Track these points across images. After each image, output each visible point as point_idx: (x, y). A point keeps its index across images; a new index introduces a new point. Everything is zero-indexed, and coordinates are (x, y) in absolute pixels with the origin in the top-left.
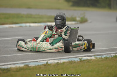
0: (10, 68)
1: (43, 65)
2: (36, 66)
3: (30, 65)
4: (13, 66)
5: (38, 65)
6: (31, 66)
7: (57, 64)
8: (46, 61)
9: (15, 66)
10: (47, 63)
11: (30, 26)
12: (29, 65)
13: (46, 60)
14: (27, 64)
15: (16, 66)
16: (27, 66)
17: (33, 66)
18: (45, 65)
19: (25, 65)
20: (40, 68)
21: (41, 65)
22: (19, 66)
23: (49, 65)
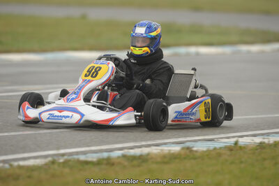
0: (148, 154)
1: (226, 147)
2: (208, 151)
3: (195, 149)
4: (154, 150)
5: (215, 149)
6: (196, 151)
7: (261, 146)
8: (235, 139)
9: (159, 151)
10: (236, 143)
11: (197, 54)
12: (193, 147)
13: (233, 137)
14: (188, 144)
15: (162, 150)
16: (188, 151)
17: (203, 151)
18: (230, 149)
19: (183, 148)
20: (219, 155)
21: (221, 148)
22: (170, 150)
23: (241, 148)
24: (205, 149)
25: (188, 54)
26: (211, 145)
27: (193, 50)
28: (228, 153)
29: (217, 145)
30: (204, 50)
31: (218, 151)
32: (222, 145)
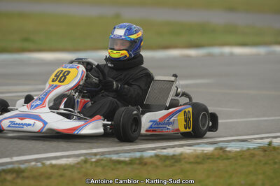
0: (181, 154)
1: (259, 148)
2: (242, 151)
3: (228, 149)
4: (187, 150)
5: (249, 149)
6: (230, 152)
9: (192, 151)
10: (270, 144)
11: (232, 54)
12: (226, 147)
13: (267, 138)
14: (221, 145)
15: (195, 150)
16: (221, 151)
18: (264, 149)
19: (216, 149)
20: (253, 156)
21: (254, 148)
22: (203, 150)
23: (275, 149)
24: (238, 150)
25: (222, 55)
26: (245, 146)
27: (227, 50)
28: (262, 153)
29: (251, 146)
30: (238, 50)
31: (252, 152)
32: (256, 146)
